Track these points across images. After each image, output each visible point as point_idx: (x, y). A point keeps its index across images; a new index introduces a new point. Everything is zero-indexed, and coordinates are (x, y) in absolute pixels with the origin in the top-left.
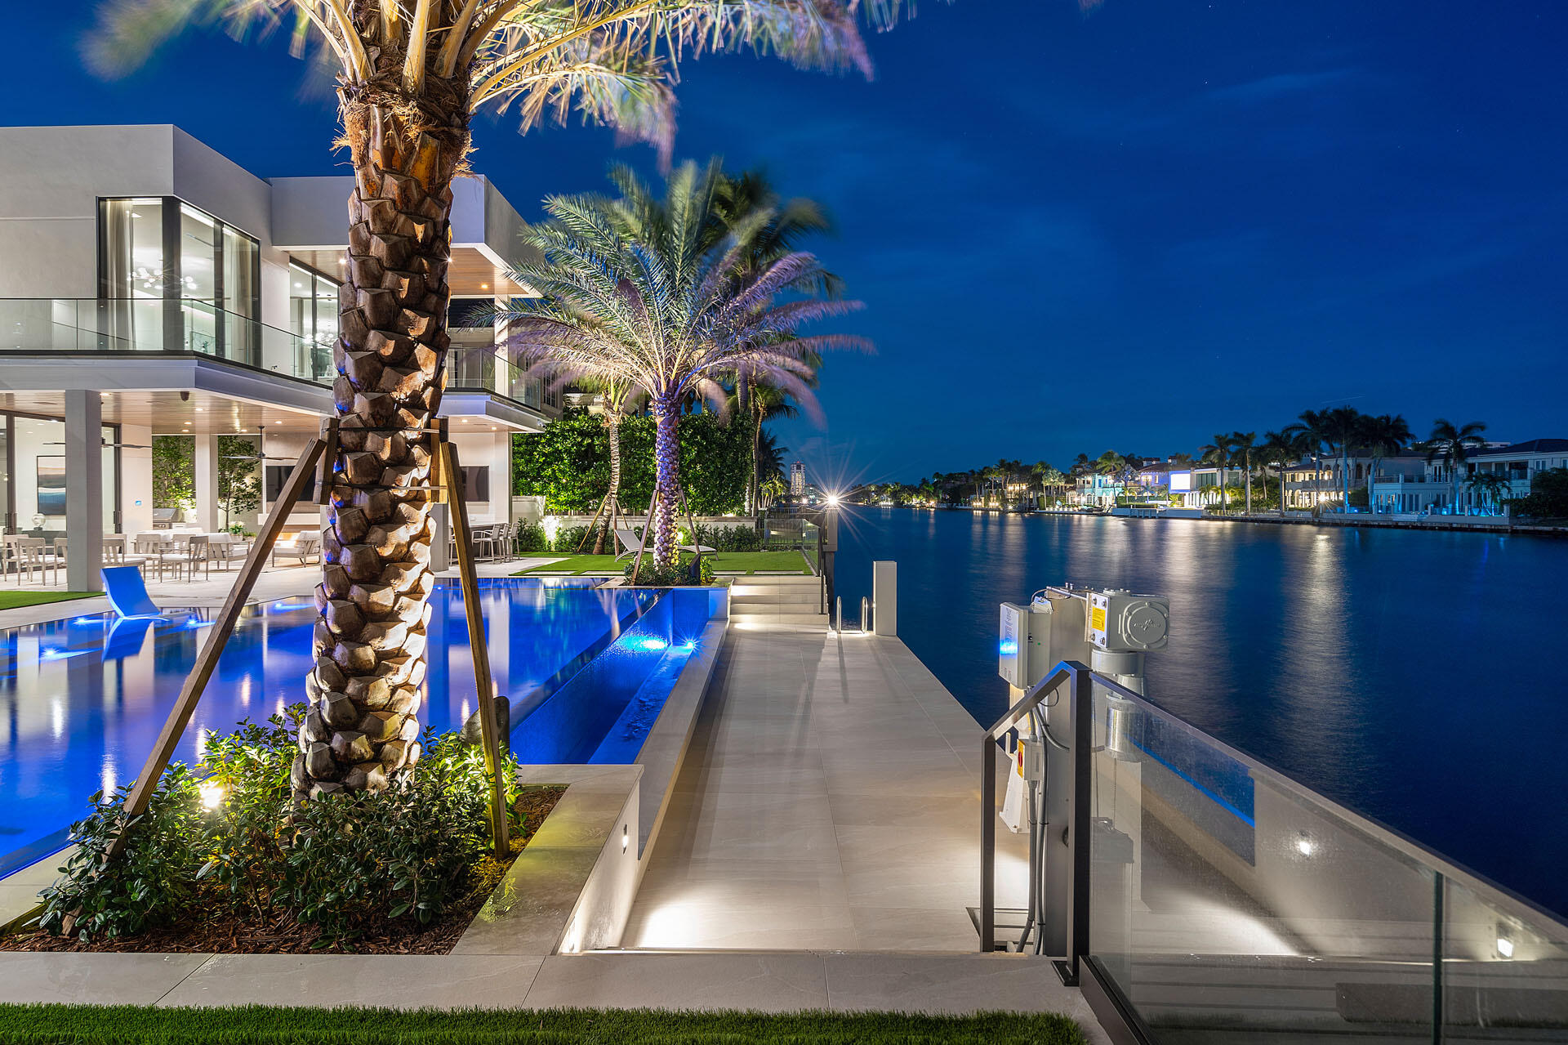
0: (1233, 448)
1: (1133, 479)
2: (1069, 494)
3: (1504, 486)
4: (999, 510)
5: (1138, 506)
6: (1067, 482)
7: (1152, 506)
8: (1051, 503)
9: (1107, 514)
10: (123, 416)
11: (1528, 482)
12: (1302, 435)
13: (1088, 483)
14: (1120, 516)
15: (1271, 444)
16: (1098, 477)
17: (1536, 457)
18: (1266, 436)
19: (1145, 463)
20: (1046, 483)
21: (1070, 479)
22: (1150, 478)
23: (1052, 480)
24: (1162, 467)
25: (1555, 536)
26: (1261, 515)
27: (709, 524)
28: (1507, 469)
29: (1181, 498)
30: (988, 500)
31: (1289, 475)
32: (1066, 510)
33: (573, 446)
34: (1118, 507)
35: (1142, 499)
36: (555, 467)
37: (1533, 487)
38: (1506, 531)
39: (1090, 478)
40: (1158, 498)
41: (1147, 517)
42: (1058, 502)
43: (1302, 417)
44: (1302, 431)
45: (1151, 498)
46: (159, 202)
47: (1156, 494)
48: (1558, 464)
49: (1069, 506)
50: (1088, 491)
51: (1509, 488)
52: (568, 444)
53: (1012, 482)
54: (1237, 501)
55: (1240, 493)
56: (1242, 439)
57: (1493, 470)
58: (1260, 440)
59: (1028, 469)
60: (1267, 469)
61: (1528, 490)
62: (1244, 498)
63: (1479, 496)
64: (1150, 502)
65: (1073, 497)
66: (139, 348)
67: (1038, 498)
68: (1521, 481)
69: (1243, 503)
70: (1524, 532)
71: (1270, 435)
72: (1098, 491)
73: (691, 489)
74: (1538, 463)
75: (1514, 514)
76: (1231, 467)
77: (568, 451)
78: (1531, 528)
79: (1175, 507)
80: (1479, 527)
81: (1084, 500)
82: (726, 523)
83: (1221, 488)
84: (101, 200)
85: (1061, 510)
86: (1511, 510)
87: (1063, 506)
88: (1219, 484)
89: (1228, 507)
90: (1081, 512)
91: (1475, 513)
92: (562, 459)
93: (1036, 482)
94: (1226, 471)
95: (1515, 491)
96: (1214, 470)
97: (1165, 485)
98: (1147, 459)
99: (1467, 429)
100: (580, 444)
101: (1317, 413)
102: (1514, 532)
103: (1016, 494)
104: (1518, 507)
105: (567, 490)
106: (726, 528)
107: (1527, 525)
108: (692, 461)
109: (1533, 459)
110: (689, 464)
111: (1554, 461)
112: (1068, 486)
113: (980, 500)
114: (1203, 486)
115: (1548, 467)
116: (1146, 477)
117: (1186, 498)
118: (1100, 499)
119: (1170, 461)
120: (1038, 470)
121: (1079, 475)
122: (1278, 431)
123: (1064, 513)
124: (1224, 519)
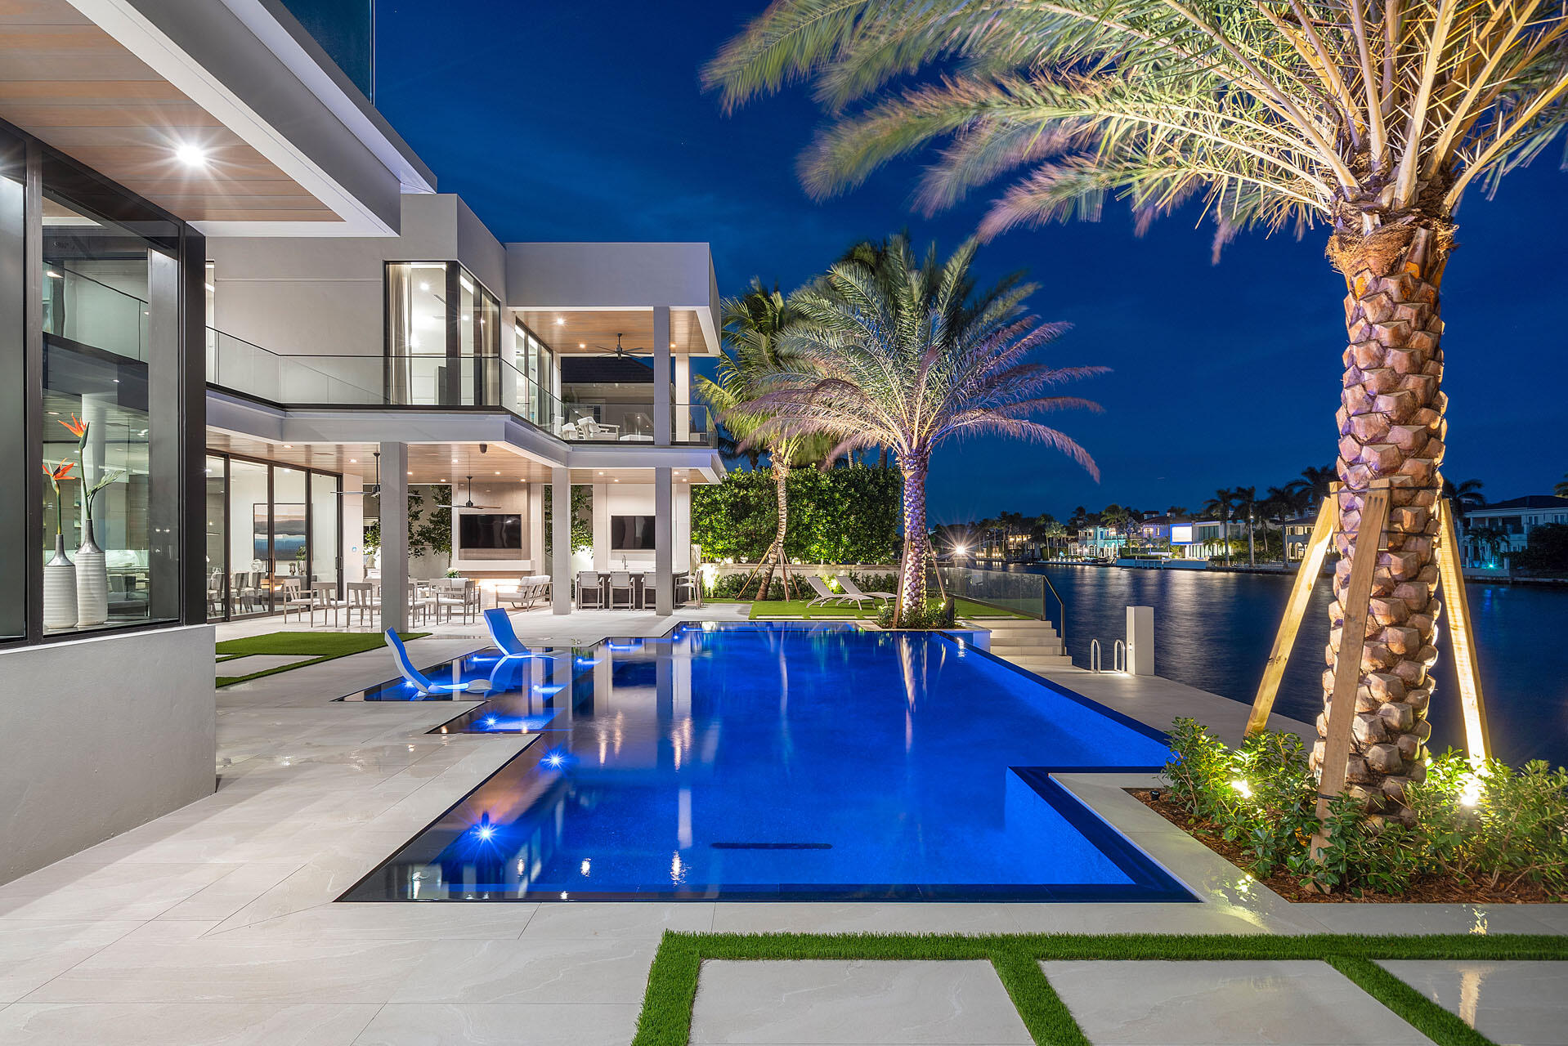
0: (1236, 502)
1: (1136, 531)
2: (1071, 546)
3: (1503, 540)
4: (1002, 561)
5: (1142, 557)
6: (1068, 534)
7: (1156, 557)
8: (1054, 554)
9: (1112, 565)
10: (345, 466)
11: (1525, 536)
12: (1304, 490)
13: (1090, 535)
14: (1123, 567)
15: (1274, 499)
16: (1100, 530)
17: (1528, 513)
18: (1269, 491)
19: (1146, 516)
20: (1049, 535)
21: (1072, 529)
22: (1151, 530)
23: (1055, 532)
24: (1162, 520)
25: (1554, 587)
26: (1264, 567)
27: (860, 571)
28: (1500, 524)
29: (1182, 549)
30: (990, 552)
31: (1288, 528)
32: (1069, 561)
33: (730, 497)
34: (1122, 558)
35: (1145, 550)
36: (713, 517)
37: (1530, 540)
38: (1507, 583)
39: (1091, 531)
40: (1161, 550)
41: (1152, 568)
42: (1061, 554)
43: (1305, 474)
44: (1305, 486)
45: (1154, 549)
46: (444, 266)
47: (1157, 546)
48: (1550, 519)
49: (1072, 557)
50: (1090, 543)
51: (1508, 542)
52: (726, 495)
53: (1014, 534)
54: (1240, 553)
55: (1242, 545)
56: (1245, 494)
57: (1487, 525)
58: (1262, 495)
59: (1030, 521)
60: (1267, 522)
61: (1525, 544)
62: (1246, 550)
63: (1476, 549)
64: (1153, 554)
65: (1075, 548)
66: (415, 402)
67: (1041, 549)
68: (1518, 535)
69: (1246, 555)
70: (1525, 583)
71: (1273, 490)
72: (1100, 542)
73: (845, 539)
74: (1530, 518)
75: (1513, 566)
76: (1234, 519)
77: (725, 502)
78: (1532, 580)
79: (1177, 558)
80: (1480, 578)
81: (1086, 551)
82: (876, 572)
83: (1225, 540)
84: (386, 263)
85: (1064, 560)
86: (1511, 562)
87: (1067, 557)
88: (1221, 536)
89: (1232, 559)
90: (1085, 563)
91: (1476, 566)
92: (720, 510)
93: (1038, 535)
94: (1229, 523)
95: (1514, 544)
96: (1217, 523)
97: (1168, 537)
98: (1146, 512)
99: (1465, 486)
100: (735, 495)
101: (1318, 469)
102: (1515, 584)
103: (1018, 545)
104: (1517, 560)
105: (722, 538)
106: (876, 575)
107: (1526, 577)
108: (843, 513)
109: (1525, 514)
110: (841, 517)
111: (1545, 517)
112: (1070, 538)
113: (983, 551)
114: (1206, 538)
115: (1541, 523)
116: (1149, 530)
117: (1187, 550)
118: (1102, 550)
119: (1169, 515)
120: (1042, 523)
121: (1081, 527)
122: (1280, 486)
123: (1067, 564)
124: (1228, 570)
